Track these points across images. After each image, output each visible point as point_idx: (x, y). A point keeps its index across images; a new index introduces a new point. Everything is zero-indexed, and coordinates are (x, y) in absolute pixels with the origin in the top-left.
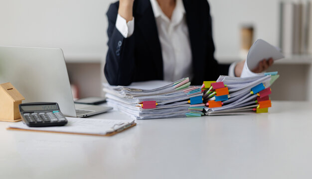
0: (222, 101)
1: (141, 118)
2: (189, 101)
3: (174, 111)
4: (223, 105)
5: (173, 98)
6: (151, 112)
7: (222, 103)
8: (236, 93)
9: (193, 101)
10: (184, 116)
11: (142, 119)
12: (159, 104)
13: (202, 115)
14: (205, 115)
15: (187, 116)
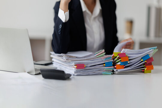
0: (124, 65)
1: (75, 75)
2: (104, 65)
3: (95, 71)
4: (124, 68)
5: (95, 62)
6: (81, 71)
9: (107, 65)
10: (101, 74)
11: (76, 76)
12: (86, 66)
13: (112, 74)
14: (114, 74)
15: (103, 74)
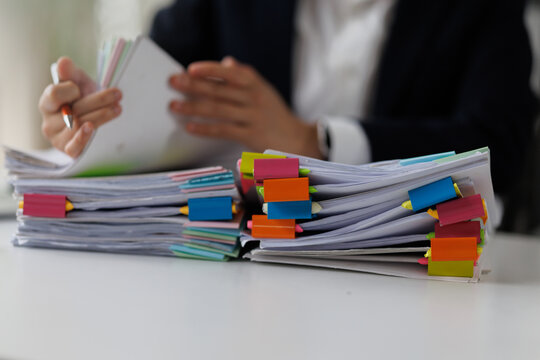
0: (299, 222)
1: (21, 242)
2: (185, 210)
3: (134, 234)
4: (298, 235)
5: (134, 193)
6: (54, 229)
7: (300, 228)
8: (349, 199)
9: (200, 210)
10: (167, 254)
11: (23, 246)
12: (78, 206)
13: (231, 259)
14: (240, 259)
15: (176, 254)
